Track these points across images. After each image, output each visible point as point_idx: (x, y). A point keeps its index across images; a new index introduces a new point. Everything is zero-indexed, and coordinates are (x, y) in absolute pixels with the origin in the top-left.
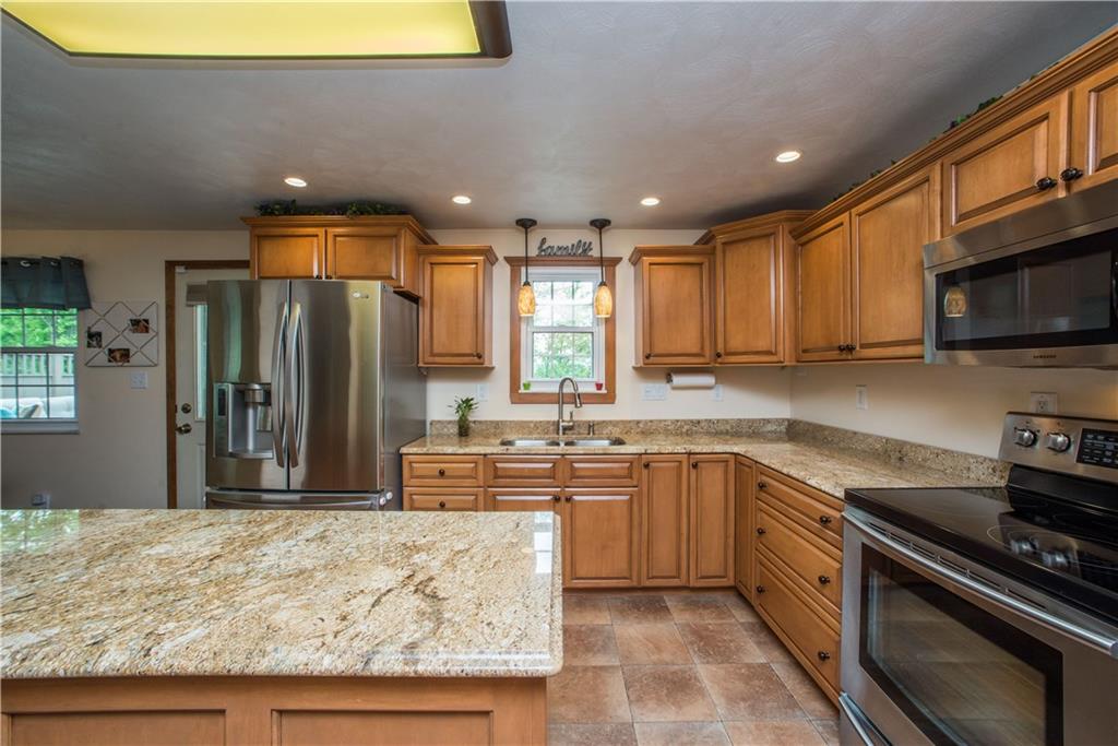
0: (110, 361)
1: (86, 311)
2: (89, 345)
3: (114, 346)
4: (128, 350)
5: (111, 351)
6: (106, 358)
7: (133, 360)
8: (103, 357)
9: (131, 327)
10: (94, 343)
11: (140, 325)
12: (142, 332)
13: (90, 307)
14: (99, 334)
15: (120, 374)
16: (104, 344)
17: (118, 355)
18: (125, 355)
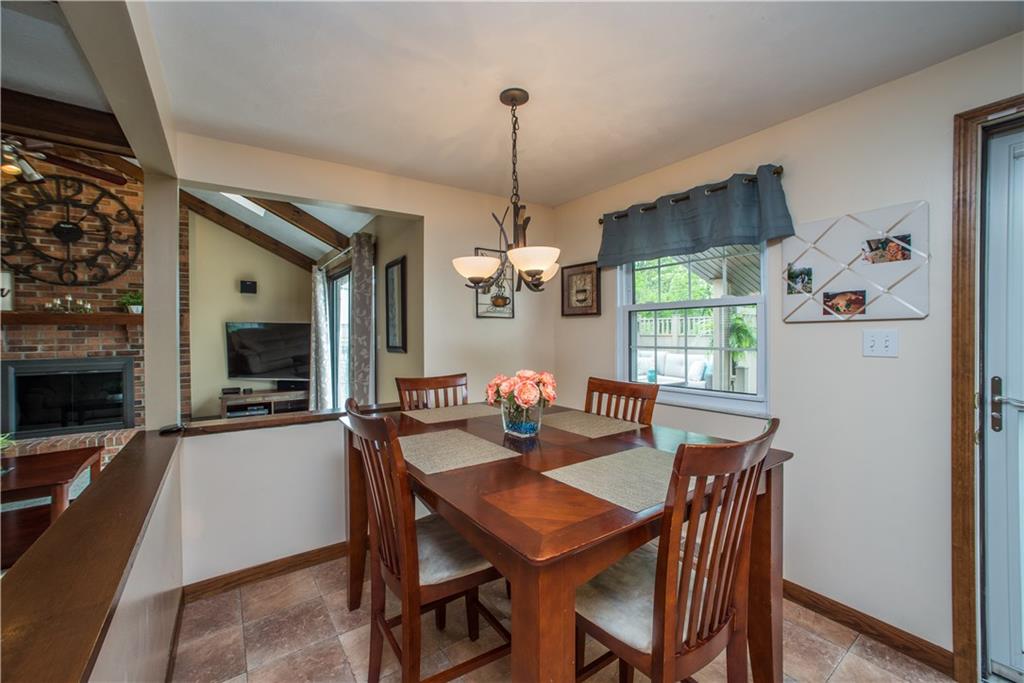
0: (826, 312)
1: (786, 241)
2: (790, 290)
3: (832, 289)
4: (863, 293)
5: (828, 297)
6: (822, 307)
7: (871, 310)
8: (814, 307)
9: (868, 253)
10: (799, 286)
11: (889, 248)
12: (893, 258)
13: (794, 234)
14: (808, 273)
15: (845, 334)
16: (815, 286)
17: (841, 303)
18: (857, 301)
